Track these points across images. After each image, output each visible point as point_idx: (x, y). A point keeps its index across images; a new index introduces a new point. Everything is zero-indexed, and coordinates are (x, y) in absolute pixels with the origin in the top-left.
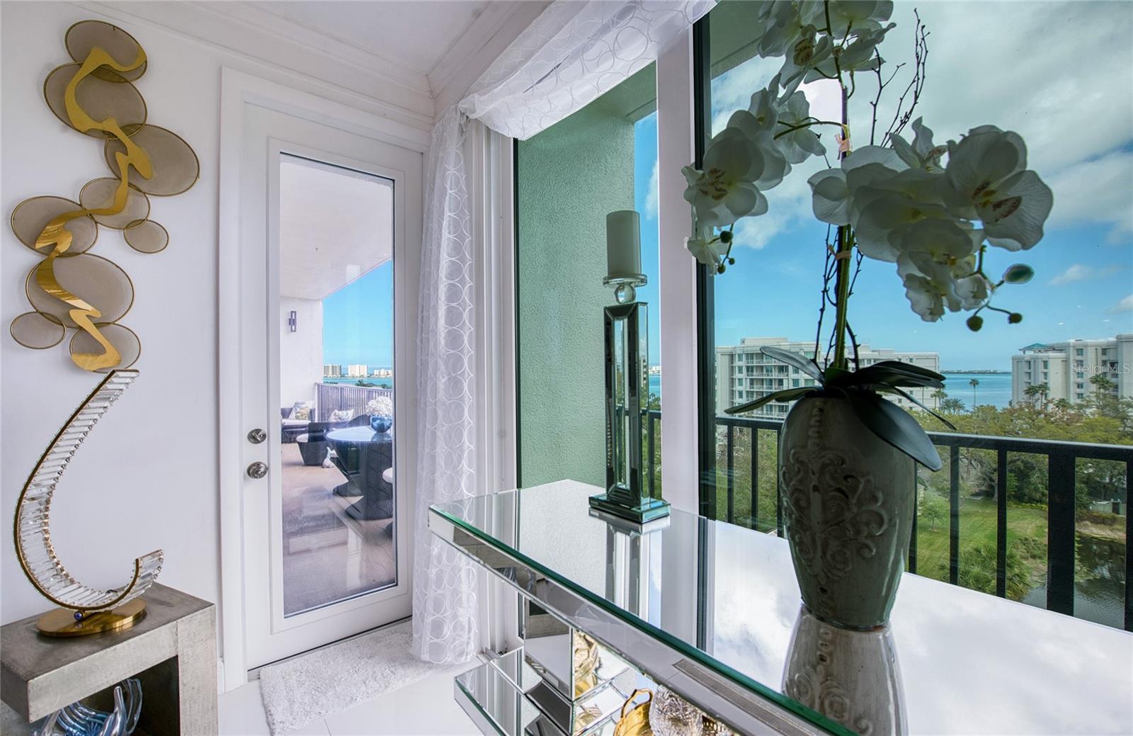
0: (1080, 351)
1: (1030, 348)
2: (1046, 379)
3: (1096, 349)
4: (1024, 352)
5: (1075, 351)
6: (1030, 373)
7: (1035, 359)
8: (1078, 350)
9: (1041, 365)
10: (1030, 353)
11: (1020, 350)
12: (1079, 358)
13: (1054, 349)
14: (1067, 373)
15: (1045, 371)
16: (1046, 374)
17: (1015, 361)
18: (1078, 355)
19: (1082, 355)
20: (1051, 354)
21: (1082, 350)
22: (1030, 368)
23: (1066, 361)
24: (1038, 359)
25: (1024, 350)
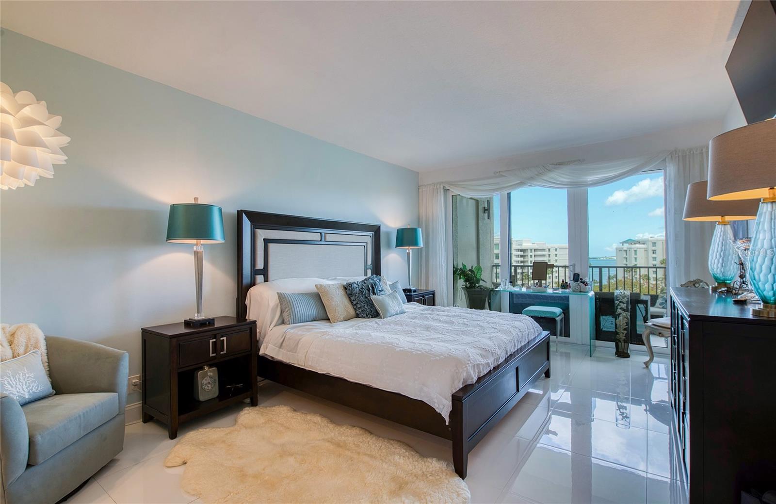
0: (654, 244)
1: (626, 242)
2: (636, 261)
3: (663, 243)
4: (623, 244)
5: (652, 245)
6: (626, 258)
7: (630, 249)
8: (653, 243)
9: (633, 252)
10: (626, 246)
11: (621, 243)
12: (654, 248)
13: (639, 243)
14: (647, 258)
15: (635, 256)
16: (636, 258)
17: (618, 250)
18: (653, 246)
19: (655, 246)
20: (638, 246)
21: (655, 243)
22: (626, 255)
23: (646, 250)
24: (631, 249)
25: (623, 243)
